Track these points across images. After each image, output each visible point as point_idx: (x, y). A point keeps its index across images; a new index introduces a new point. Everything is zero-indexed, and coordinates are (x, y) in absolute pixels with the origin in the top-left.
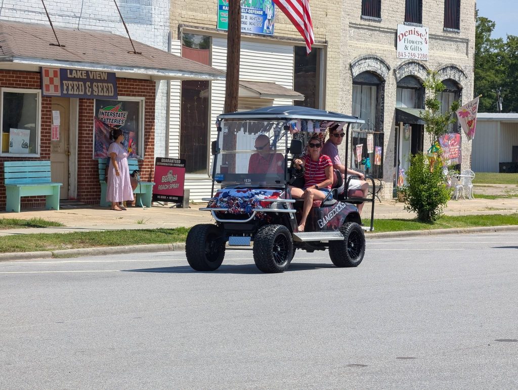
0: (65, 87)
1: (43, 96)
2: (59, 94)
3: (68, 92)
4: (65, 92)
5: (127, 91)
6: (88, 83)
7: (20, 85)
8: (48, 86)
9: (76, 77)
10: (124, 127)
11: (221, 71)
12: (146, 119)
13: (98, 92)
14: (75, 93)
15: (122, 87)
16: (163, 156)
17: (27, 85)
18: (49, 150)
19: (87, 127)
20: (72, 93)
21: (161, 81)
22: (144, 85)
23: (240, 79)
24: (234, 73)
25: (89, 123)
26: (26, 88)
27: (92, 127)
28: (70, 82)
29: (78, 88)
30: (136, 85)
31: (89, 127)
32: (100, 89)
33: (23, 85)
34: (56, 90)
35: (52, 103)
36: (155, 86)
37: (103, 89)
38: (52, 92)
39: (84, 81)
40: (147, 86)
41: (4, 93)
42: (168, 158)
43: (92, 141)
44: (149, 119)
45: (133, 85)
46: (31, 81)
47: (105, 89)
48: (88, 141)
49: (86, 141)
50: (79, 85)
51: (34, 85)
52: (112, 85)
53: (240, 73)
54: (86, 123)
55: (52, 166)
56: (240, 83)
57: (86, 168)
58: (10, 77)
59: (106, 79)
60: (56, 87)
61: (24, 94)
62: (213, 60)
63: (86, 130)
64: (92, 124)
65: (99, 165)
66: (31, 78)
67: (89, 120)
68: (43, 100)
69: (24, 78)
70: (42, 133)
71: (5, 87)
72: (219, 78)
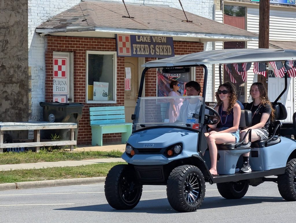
0: (135, 49)
1: (118, 57)
2: (130, 54)
3: (136, 53)
4: (134, 53)
5: (182, 51)
6: (152, 46)
7: (100, 48)
8: (121, 49)
9: (143, 41)
10: (180, 79)
11: (254, 34)
12: (196, 72)
13: (160, 52)
14: (142, 53)
15: (178, 48)
16: (211, 101)
17: (106, 48)
18: (123, 98)
19: (151, 79)
20: (140, 53)
21: (208, 43)
22: (195, 46)
23: (270, 40)
24: (265, 35)
25: (154, 77)
26: (105, 51)
27: (156, 79)
28: (138, 45)
29: (144, 49)
30: (189, 46)
31: (153, 79)
32: (161, 50)
33: (103, 48)
34: (128, 51)
35: (125, 61)
36: (203, 47)
37: (163, 50)
38: (124, 53)
39: (149, 44)
40: (197, 46)
41: (89, 55)
42: (214, 103)
43: (156, 90)
44: (199, 72)
45: (186, 46)
46: (108, 46)
47: (165, 50)
48: (153, 90)
49: (151, 90)
50: (145, 47)
51: (111, 48)
52: (170, 46)
53: (270, 35)
54: (151, 77)
55: (125, 110)
56: (270, 42)
57: (151, 111)
58: (93, 42)
59: (165, 42)
60: (128, 49)
61: (103, 55)
62: (248, 25)
63: (151, 82)
64: (156, 77)
65: (161, 108)
66: (108, 43)
67: (153, 74)
68: (118, 60)
69: (103, 42)
70: (118, 84)
71: (90, 50)
72: (253, 39)
